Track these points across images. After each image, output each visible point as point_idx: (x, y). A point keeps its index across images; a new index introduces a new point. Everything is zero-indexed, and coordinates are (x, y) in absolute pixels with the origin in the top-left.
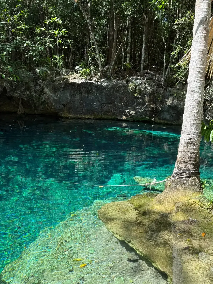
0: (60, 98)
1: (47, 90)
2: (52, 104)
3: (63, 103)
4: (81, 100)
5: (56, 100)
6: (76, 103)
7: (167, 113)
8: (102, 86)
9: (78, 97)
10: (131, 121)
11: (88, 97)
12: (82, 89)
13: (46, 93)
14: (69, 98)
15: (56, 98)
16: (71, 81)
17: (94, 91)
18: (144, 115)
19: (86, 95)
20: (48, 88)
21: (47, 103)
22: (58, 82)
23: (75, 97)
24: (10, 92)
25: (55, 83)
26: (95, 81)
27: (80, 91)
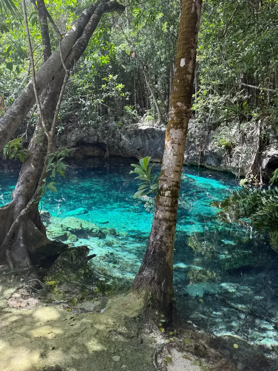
0: (134, 144)
1: (123, 137)
2: (128, 149)
3: (137, 148)
4: (150, 145)
5: (131, 145)
6: (147, 147)
7: (211, 159)
8: (161, 131)
9: (147, 142)
10: (188, 166)
11: (154, 142)
12: (148, 135)
13: (123, 140)
14: (141, 143)
15: (130, 144)
16: (139, 128)
17: (157, 136)
18: (196, 159)
19: (153, 140)
20: (124, 134)
21: (124, 148)
22: (130, 129)
23: (145, 142)
24: (101, 139)
25: (128, 130)
26: (156, 127)
27: (147, 136)
